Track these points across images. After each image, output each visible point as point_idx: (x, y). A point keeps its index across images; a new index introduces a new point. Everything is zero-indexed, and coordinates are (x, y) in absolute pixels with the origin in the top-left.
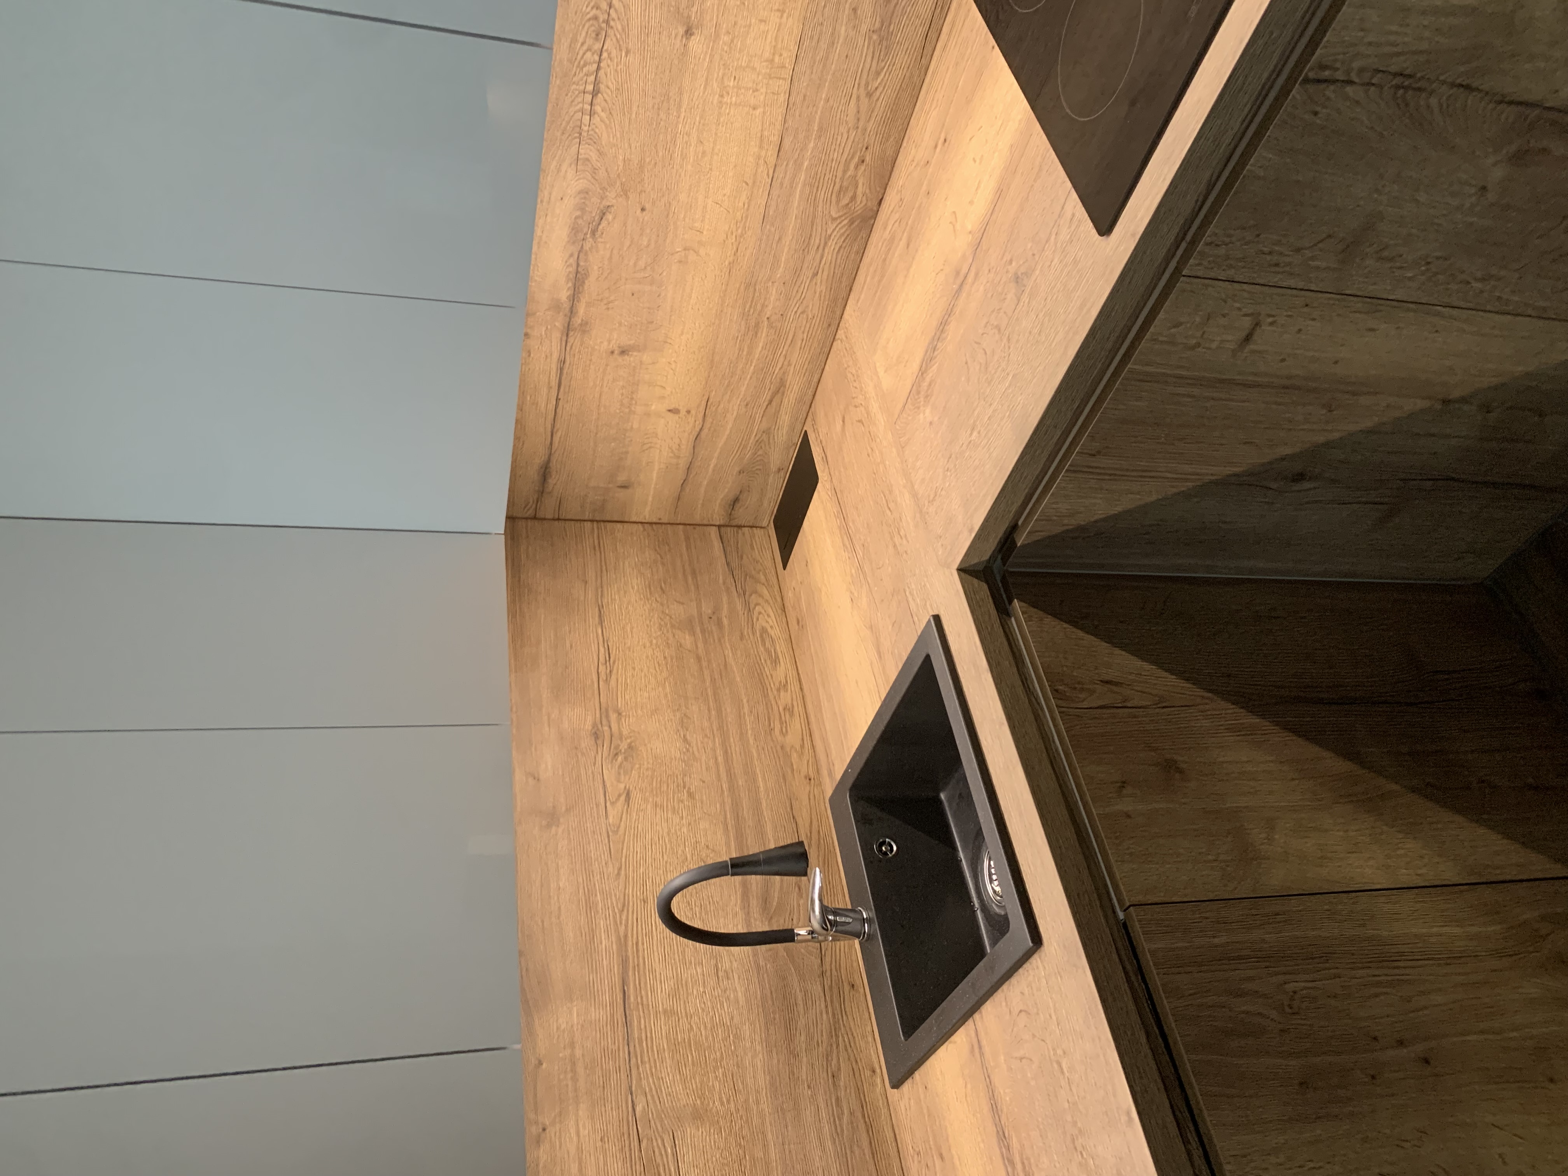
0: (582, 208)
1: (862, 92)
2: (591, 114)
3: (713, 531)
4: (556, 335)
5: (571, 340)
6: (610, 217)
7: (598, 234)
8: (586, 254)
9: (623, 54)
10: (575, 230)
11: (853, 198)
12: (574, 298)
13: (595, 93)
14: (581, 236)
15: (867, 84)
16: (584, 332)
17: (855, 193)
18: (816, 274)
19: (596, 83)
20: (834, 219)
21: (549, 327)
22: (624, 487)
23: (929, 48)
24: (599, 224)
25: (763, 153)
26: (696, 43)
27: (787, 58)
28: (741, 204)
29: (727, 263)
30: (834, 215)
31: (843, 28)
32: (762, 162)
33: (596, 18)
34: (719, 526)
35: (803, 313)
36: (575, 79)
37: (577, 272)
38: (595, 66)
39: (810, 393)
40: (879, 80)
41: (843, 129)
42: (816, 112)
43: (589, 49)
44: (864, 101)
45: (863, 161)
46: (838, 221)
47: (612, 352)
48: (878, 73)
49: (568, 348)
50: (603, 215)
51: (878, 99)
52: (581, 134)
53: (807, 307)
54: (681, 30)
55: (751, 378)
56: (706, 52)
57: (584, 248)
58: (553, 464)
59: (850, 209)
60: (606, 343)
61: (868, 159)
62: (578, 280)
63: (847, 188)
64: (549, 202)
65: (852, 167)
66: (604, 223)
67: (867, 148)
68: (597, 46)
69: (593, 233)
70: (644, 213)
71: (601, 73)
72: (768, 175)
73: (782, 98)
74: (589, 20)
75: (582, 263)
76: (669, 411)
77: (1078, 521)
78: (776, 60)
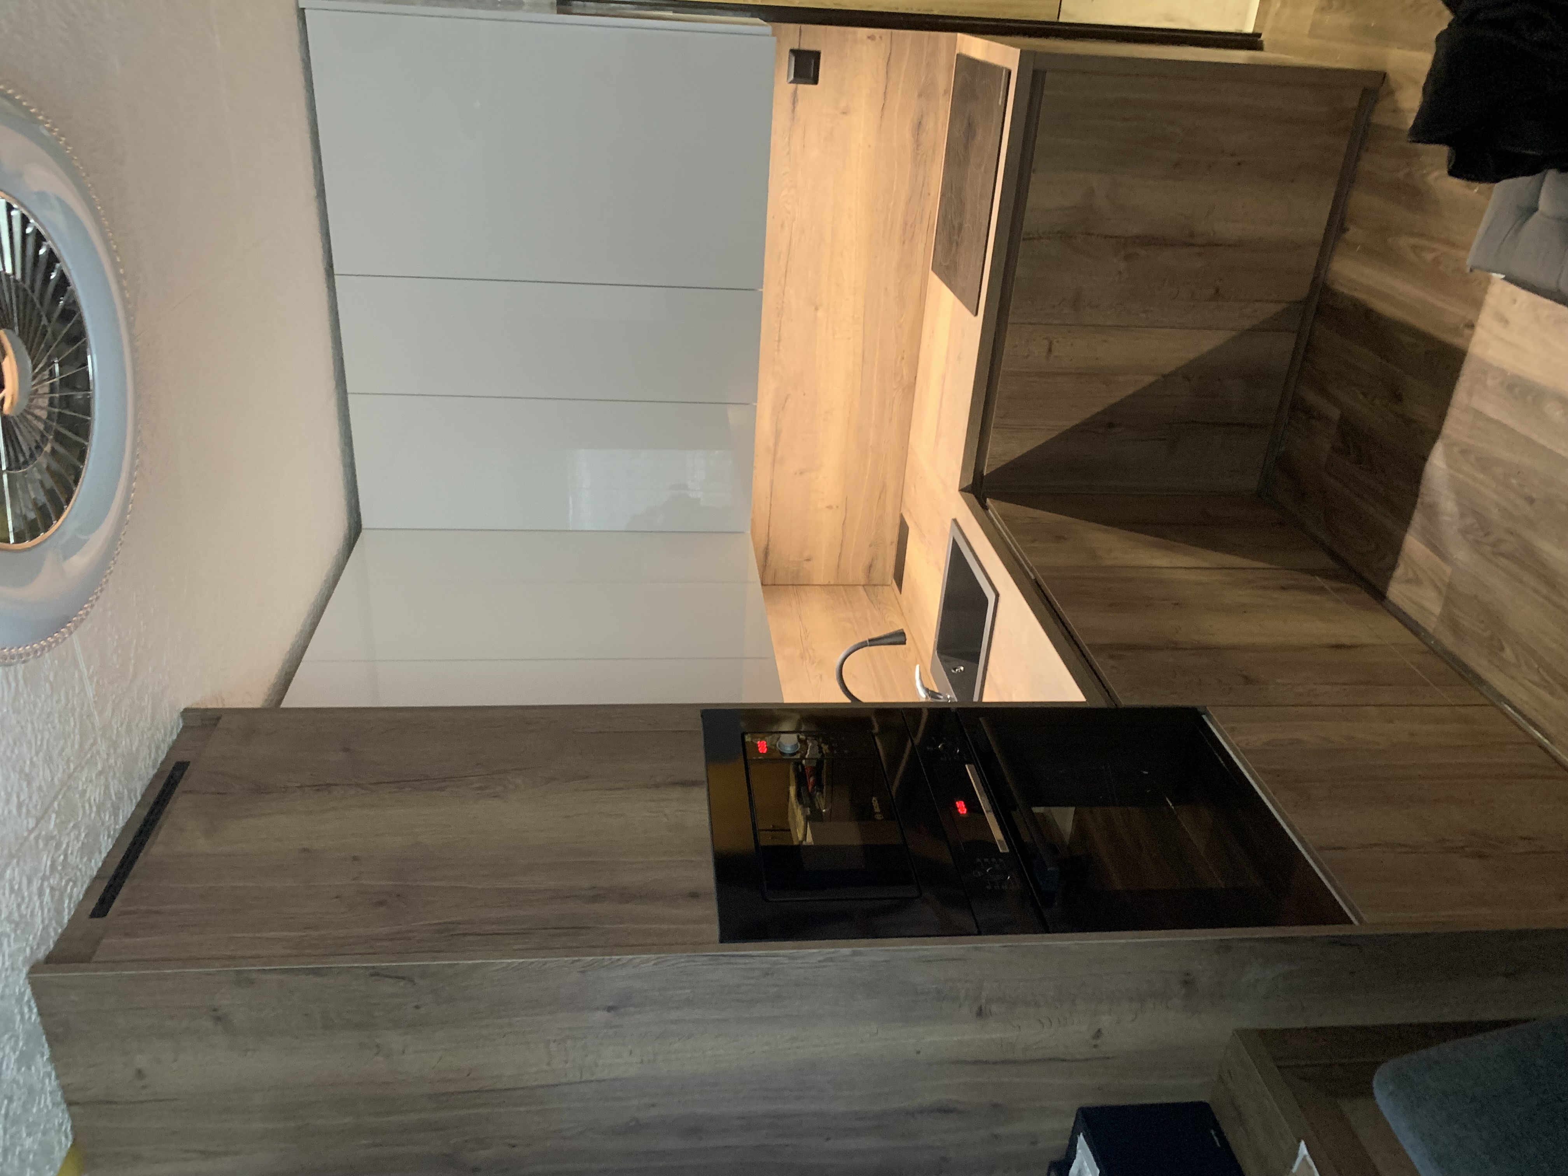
0: (777, 396)
1: (897, 325)
2: (779, 350)
3: (861, 588)
4: (769, 466)
5: (776, 469)
6: (789, 400)
7: (785, 410)
8: (780, 421)
9: (790, 322)
10: (774, 407)
11: (902, 377)
12: (776, 444)
13: (779, 341)
14: (777, 412)
15: (898, 321)
16: (781, 464)
17: (902, 374)
18: (891, 420)
19: (779, 336)
20: (895, 389)
21: (765, 462)
22: (808, 560)
24: (785, 404)
25: (856, 360)
26: (820, 314)
27: (860, 314)
28: (849, 386)
29: (847, 418)
30: (895, 387)
31: (883, 298)
32: (856, 364)
34: (863, 586)
35: (888, 441)
37: (776, 430)
38: (778, 329)
39: (900, 490)
40: (903, 318)
41: (891, 344)
42: (877, 338)
44: (898, 329)
45: (903, 358)
47: (796, 474)
48: (902, 316)
50: (786, 399)
51: (904, 327)
52: (774, 361)
54: (813, 308)
55: (867, 482)
56: (825, 316)
57: (779, 418)
58: (770, 547)
59: (902, 382)
60: (792, 469)
61: (905, 356)
62: (777, 434)
63: (898, 372)
64: (762, 394)
65: (898, 361)
66: (787, 404)
68: (779, 320)
69: (783, 409)
70: (805, 396)
72: (860, 370)
73: (861, 333)
75: (778, 426)
76: (827, 507)
77: (1009, 458)
78: (855, 316)
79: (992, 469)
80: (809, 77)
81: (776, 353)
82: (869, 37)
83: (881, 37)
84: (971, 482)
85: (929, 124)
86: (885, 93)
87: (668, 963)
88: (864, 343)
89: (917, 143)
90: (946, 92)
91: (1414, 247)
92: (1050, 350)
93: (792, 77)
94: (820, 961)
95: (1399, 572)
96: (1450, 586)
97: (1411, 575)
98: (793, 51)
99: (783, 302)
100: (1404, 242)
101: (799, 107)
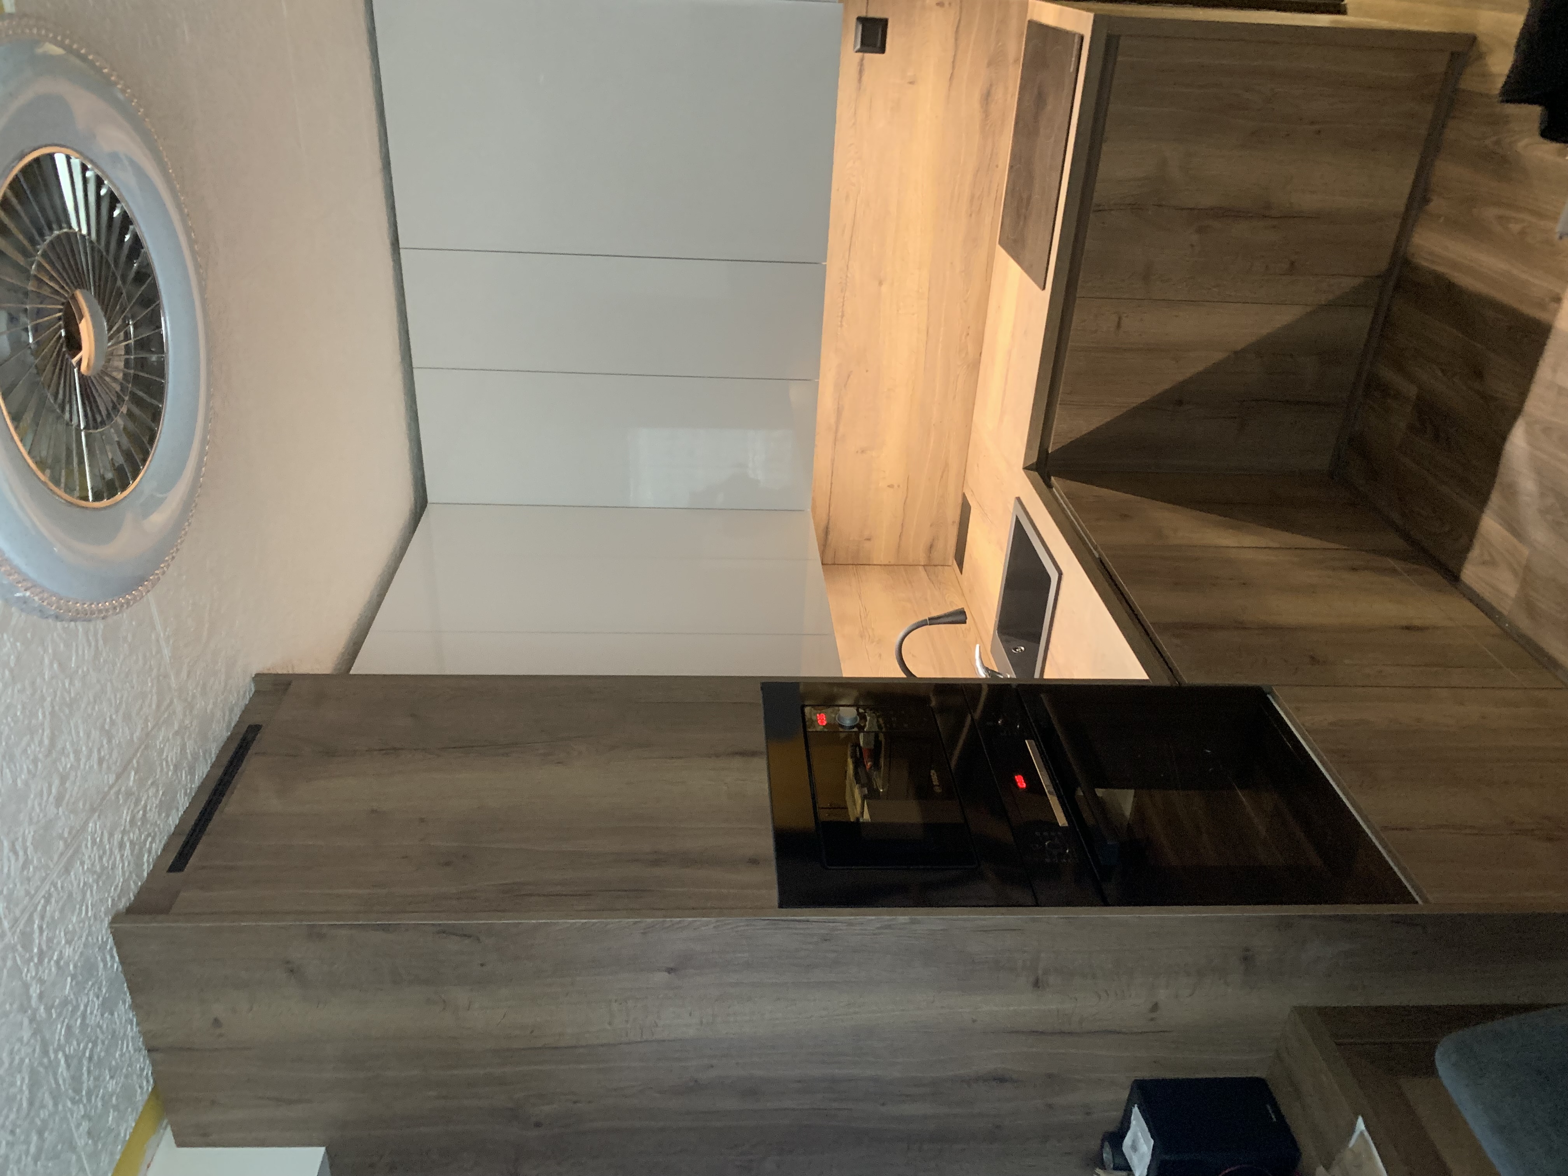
0: (839, 374)
1: (962, 300)
2: (841, 326)
3: (921, 568)
4: (830, 445)
5: (837, 447)
6: (852, 377)
8: (842, 398)
9: (853, 298)
10: (837, 385)
11: (967, 353)
13: (842, 316)
14: (839, 388)
15: (963, 297)
16: (843, 442)
17: (967, 350)
18: (954, 398)
19: (843, 312)
20: (959, 366)
21: (826, 440)
22: (869, 539)
23: (988, 277)
24: (847, 381)
25: (920, 336)
26: (884, 288)
27: (925, 289)
28: (913, 363)
29: (909, 395)
30: (959, 364)
31: (948, 272)
33: (841, 283)
34: (924, 565)
35: (951, 420)
36: (834, 311)
37: (839, 408)
38: (842, 304)
39: (963, 466)
40: (969, 294)
41: (956, 320)
42: (942, 312)
43: (839, 297)
44: (964, 305)
45: (968, 334)
46: (961, 367)
47: (857, 452)
48: (968, 291)
49: (836, 452)
50: (849, 376)
51: (970, 304)
52: (837, 336)
53: (953, 416)
54: (877, 283)
55: (929, 462)
56: (889, 291)
58: (831, 525)
59: (966, 359)
60: (854, 447)
61: (970, 333)
62: (839, 412)
63: (963, 350)
65: (963, 338)
66: (850, 380)
67: (969, 328)
68: (843, 295)
69: (845, 385)
71: (845, 307)
72: (924, 346)
73: (926, 308)
74: (839, 285)
75: (840, 403)
76: (889, 486)
77: (1075, 435)
78: (920, 291)
79: (1059, 446)
80: (876, 47)
81: (839, 328)
83: (950, 4)
84: (1035, 460)
85: (999, 94)
86: (953, 61)
87: (730, 927)
88: (928, 319)
89: (986, 113)
90: (1016, 60)
91: (1500, 218)
92: (1119, 326)
93: (858, 47)
94: (878, 928)
95: (1475, 553)
96: (1527, 568)
97: (1487, 557)
98: (860, 19)
99: (847, 276)
100: (1490, 213)
101: (865, 78)
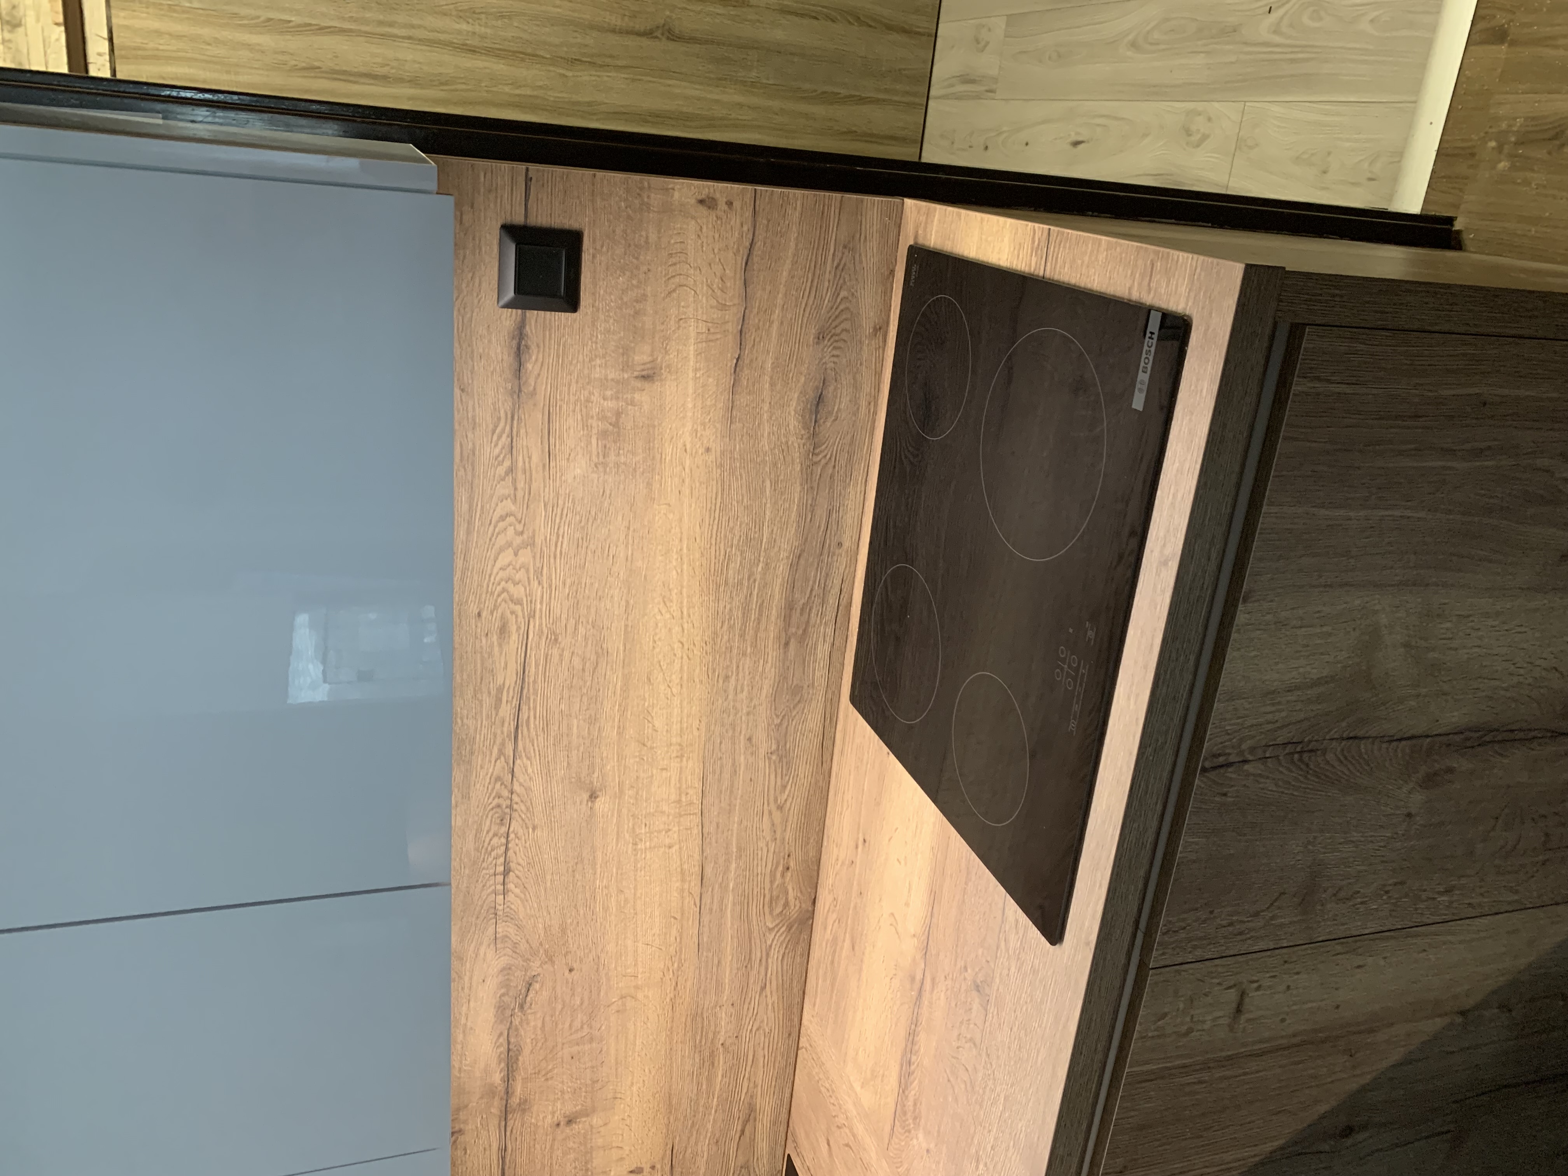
0: (506, 984)
1: (773, 807)
2: (505, 892)
4: (494, 1123)
5: (510, 1123)
6: (537, 986)
7: (526, 1007)
8: (517, 1030)
9: (531, 830)
10: (501, 1008)
11: (786, 905)
14: (508, 1013)
15: (776, 800)
16: (524, 1111)
17: (787, 899)
18: (763, 988)
20: (771, 930)
21: (484, 1116)
23: (827, 756)
24: (526, 996)
25: (686, 886)
26: (602, 804)
27: (694, 796)
28: (673, 939)
29: (668, 1000)
30: (771, 926)
31: (742, 757)
32: (686, 894)
33: (499, 806)
35: (758, 1029)
36: (485, 865)
37: (509, 1050)
38: (503, 848)
39: (785, 1110)
40: (787, 793)
41: (761, 844)
42: (732, 835)
43: (495, 835)
44: (777, 816)
45: (788, 869)
46: (776, 929)
47: (558, 1125)
48: (784, 787)
49: (508, 1133)
51: (790, 809)
52: (496, 914)
53: (762, 1021)
54: (586, 796)
55: (716, 1111)
56: (614, 809)
57: (514, 1024)
59: (785, 914)
60: (550, 1117)
61: (792, 864)
62: (511, 1058)
63: (778, 897)
64: (470, 988)
65: (778, 875)
66: (531, 994)
67: (789, 856)
68: (504, 830)
69: (521, 1007)
70: (573, 973)
71: (510, 853)
72: (695, 904)
73: (696, 831)
74: (492, 809)
75: (512, 1040)
76: (632, 1172)
78: (684, 799)
80: (554, 295)
81: (501, 898)
82: (701, 202)
83: (730, 204)
85: (841, 400)
86: (741, 331)
88: (702, 851)
89: (815, 439)
90: (881, 328)
92: (1239, 1010)
93: (510, 294)
98: (509, 230)
99: (513, 790)
101: (531, 366)
